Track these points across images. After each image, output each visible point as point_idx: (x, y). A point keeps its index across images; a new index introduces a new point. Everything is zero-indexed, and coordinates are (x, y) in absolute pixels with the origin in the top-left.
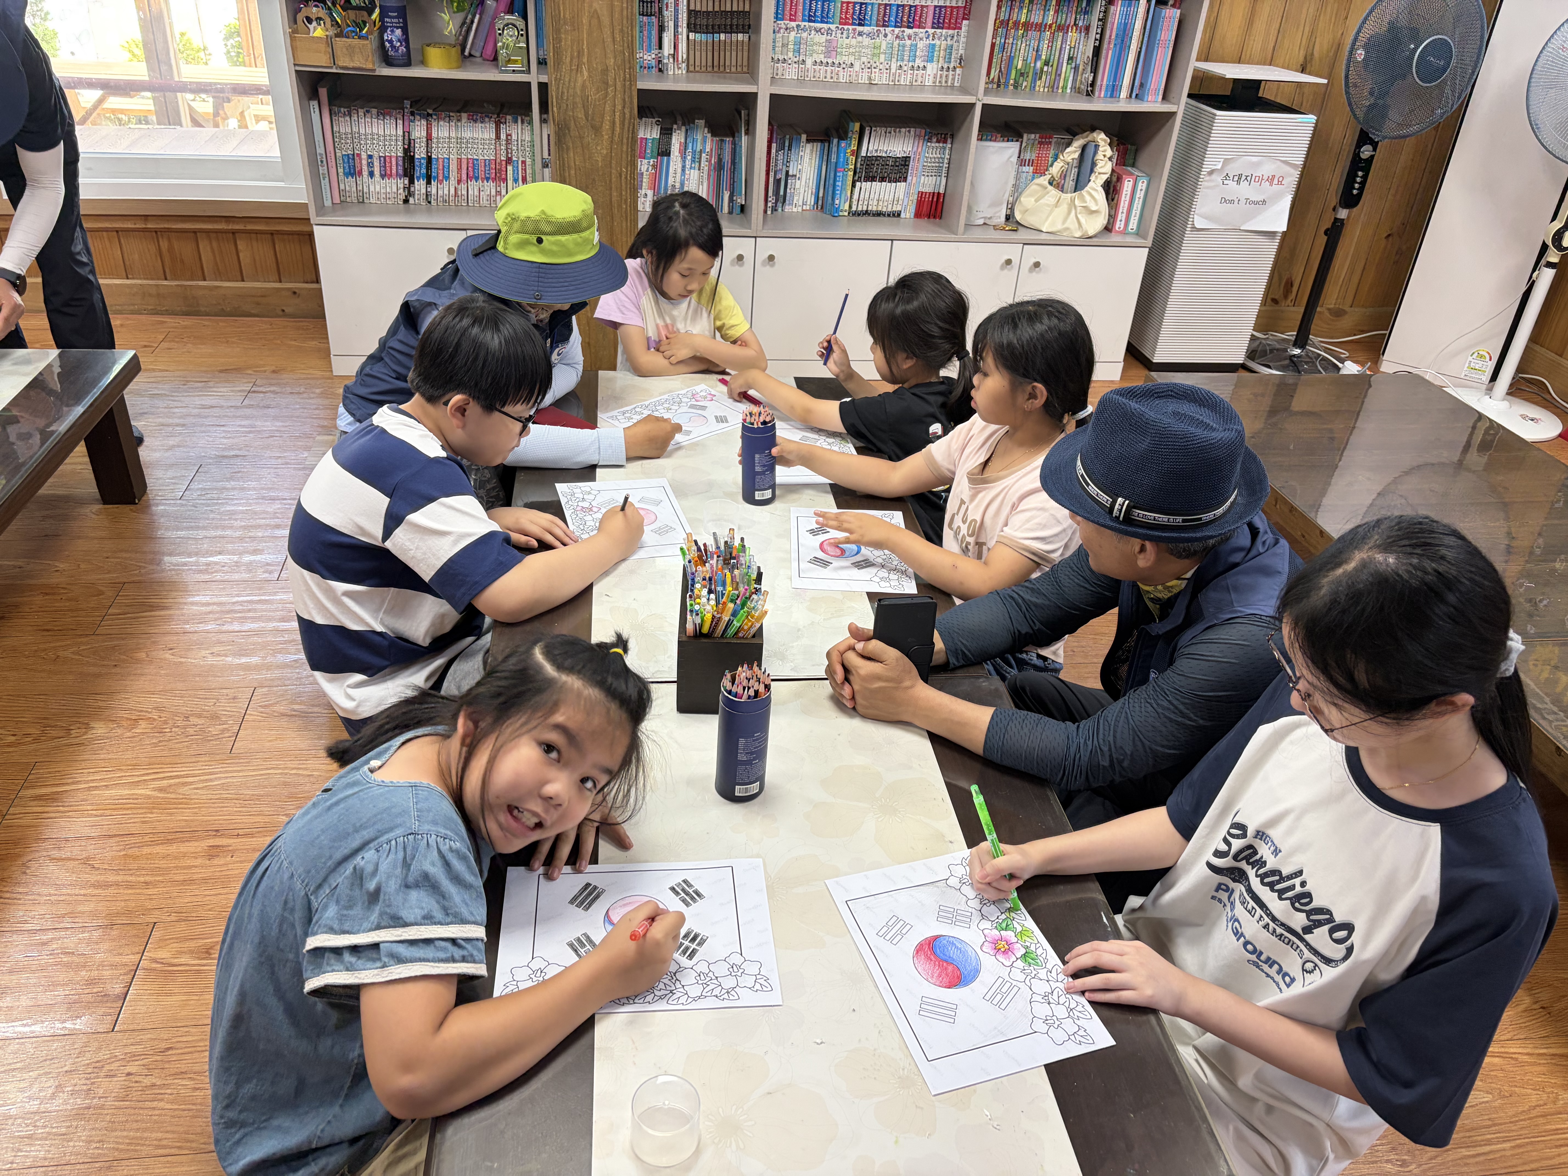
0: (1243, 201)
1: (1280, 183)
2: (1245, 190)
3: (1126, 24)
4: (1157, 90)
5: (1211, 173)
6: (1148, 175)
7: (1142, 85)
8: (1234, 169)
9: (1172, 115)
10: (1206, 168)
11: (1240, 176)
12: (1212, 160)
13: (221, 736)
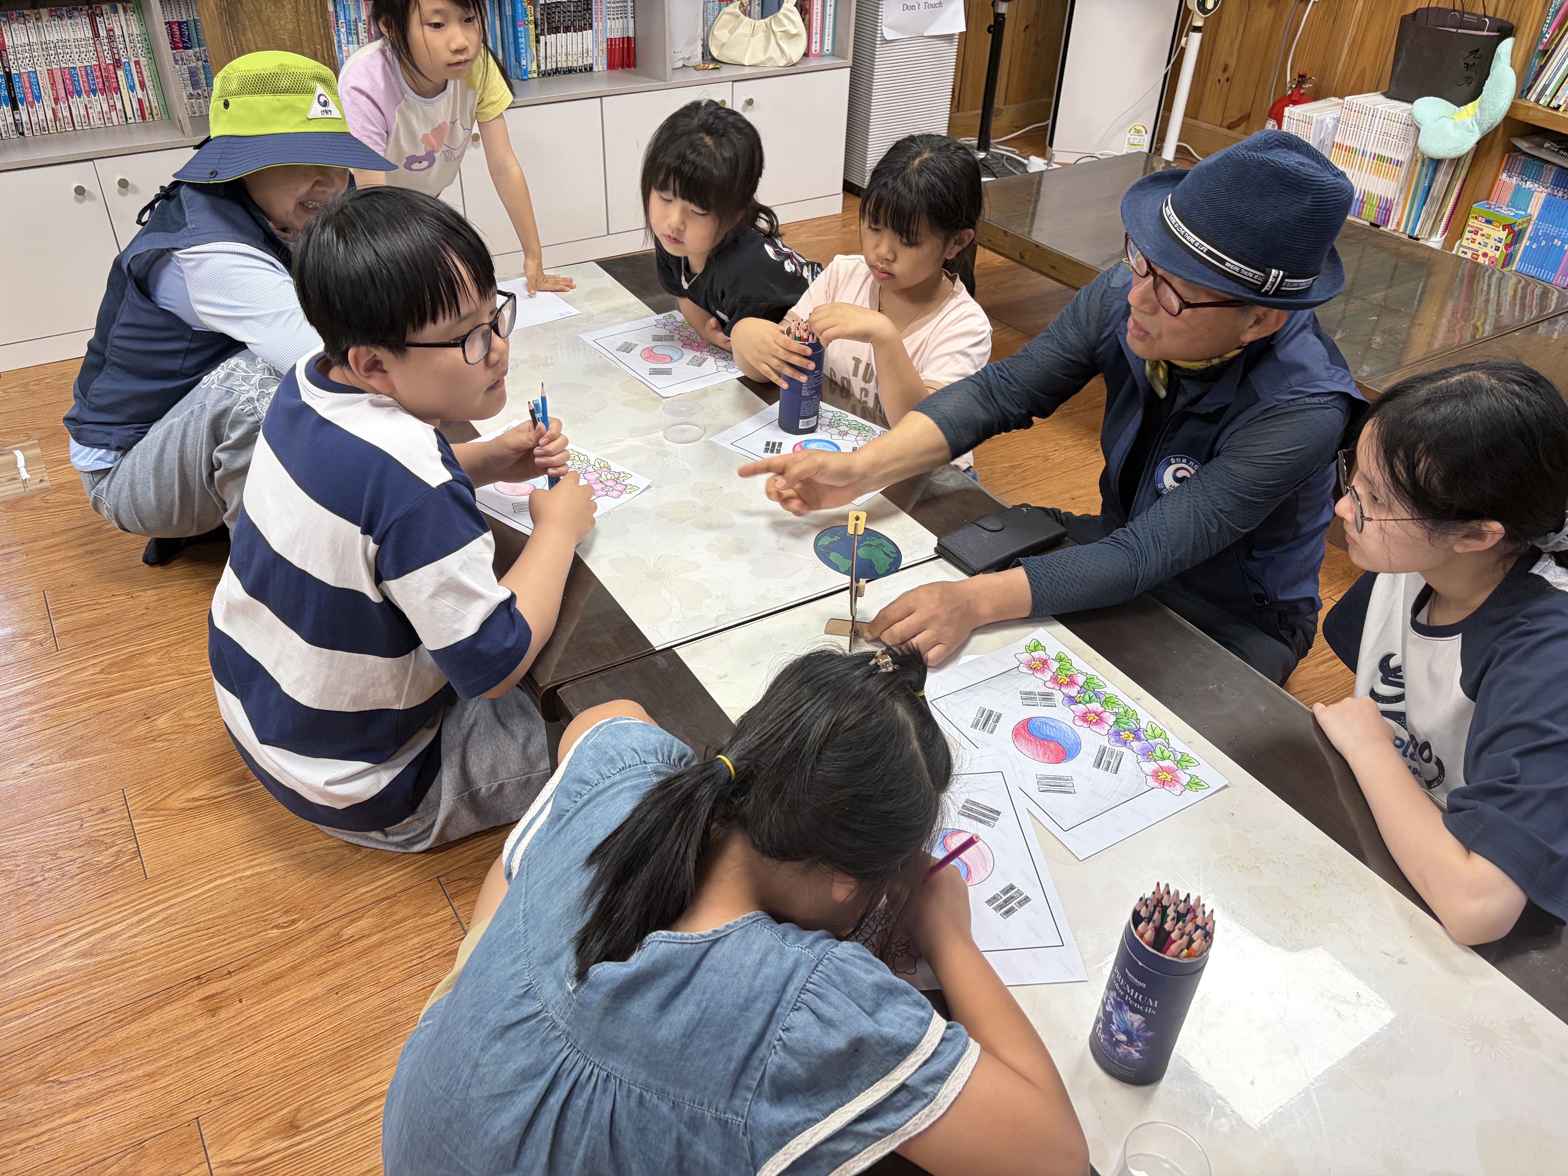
0: (922, 6)
13: (119, 862)
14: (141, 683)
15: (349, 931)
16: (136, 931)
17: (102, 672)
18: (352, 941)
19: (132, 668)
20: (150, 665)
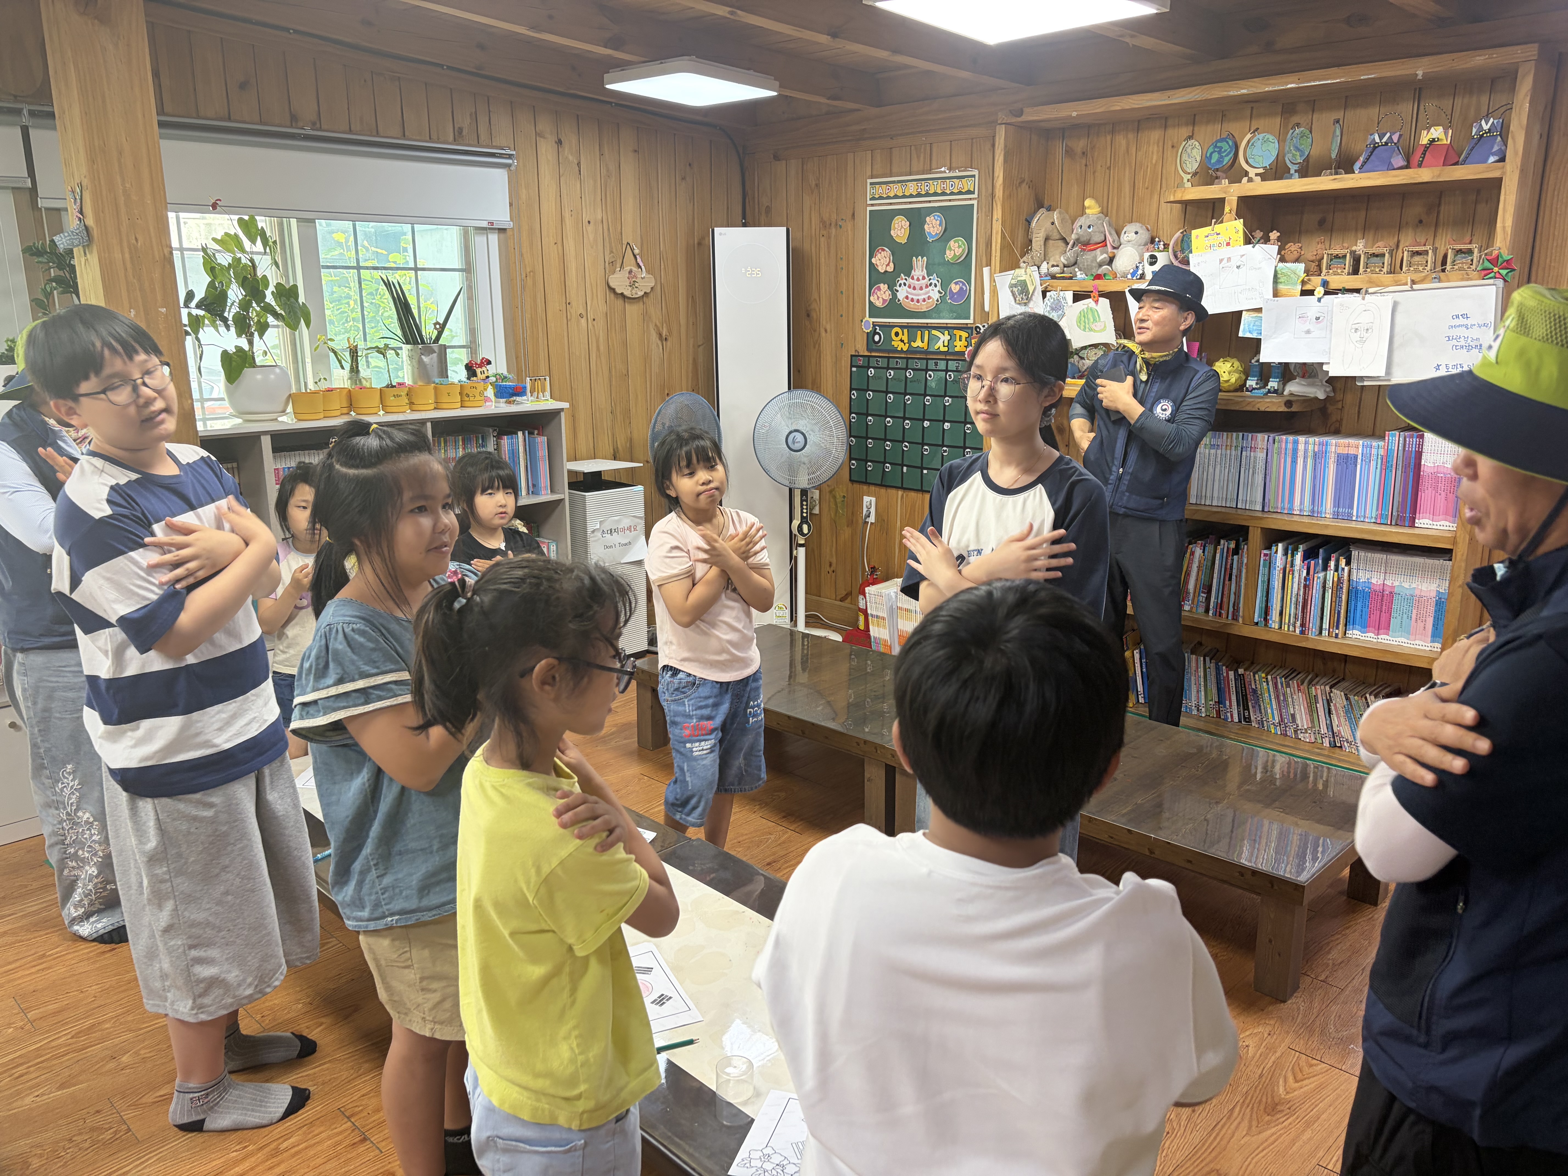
0: (617, 545)
1: (635, 529)
2: (616, 538)
3: (513, 450)
4: (546, 487)
5: (593, 532)
6: (554, 541)
7: (534, 486)
8: (607, 526)
9: (561, 501)
10: (589, 530)
11: (611, 530)
12: (592, 524)
13: (117, 1136)
14: (102, 1040)
15: (285, 1145)
16: (139, 1168)
17: (72, 1038)
18: (287, 1150)
19: (95, 1032)
20: (107, 1029)
